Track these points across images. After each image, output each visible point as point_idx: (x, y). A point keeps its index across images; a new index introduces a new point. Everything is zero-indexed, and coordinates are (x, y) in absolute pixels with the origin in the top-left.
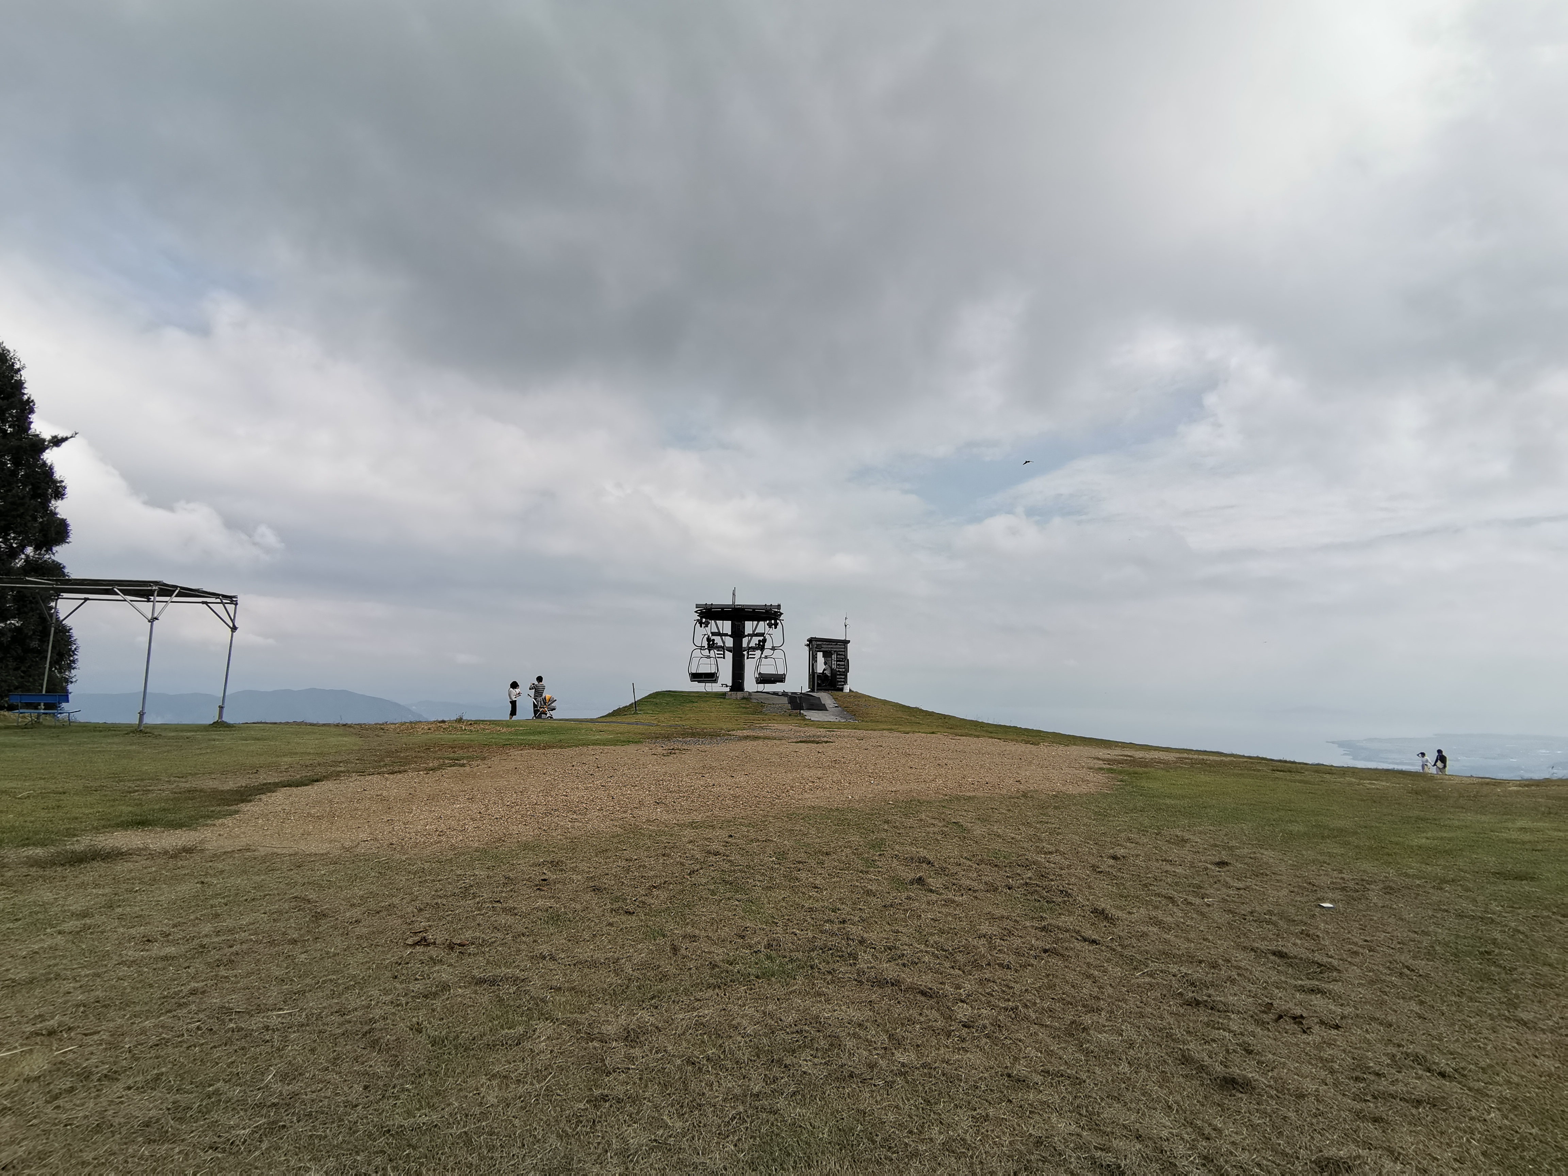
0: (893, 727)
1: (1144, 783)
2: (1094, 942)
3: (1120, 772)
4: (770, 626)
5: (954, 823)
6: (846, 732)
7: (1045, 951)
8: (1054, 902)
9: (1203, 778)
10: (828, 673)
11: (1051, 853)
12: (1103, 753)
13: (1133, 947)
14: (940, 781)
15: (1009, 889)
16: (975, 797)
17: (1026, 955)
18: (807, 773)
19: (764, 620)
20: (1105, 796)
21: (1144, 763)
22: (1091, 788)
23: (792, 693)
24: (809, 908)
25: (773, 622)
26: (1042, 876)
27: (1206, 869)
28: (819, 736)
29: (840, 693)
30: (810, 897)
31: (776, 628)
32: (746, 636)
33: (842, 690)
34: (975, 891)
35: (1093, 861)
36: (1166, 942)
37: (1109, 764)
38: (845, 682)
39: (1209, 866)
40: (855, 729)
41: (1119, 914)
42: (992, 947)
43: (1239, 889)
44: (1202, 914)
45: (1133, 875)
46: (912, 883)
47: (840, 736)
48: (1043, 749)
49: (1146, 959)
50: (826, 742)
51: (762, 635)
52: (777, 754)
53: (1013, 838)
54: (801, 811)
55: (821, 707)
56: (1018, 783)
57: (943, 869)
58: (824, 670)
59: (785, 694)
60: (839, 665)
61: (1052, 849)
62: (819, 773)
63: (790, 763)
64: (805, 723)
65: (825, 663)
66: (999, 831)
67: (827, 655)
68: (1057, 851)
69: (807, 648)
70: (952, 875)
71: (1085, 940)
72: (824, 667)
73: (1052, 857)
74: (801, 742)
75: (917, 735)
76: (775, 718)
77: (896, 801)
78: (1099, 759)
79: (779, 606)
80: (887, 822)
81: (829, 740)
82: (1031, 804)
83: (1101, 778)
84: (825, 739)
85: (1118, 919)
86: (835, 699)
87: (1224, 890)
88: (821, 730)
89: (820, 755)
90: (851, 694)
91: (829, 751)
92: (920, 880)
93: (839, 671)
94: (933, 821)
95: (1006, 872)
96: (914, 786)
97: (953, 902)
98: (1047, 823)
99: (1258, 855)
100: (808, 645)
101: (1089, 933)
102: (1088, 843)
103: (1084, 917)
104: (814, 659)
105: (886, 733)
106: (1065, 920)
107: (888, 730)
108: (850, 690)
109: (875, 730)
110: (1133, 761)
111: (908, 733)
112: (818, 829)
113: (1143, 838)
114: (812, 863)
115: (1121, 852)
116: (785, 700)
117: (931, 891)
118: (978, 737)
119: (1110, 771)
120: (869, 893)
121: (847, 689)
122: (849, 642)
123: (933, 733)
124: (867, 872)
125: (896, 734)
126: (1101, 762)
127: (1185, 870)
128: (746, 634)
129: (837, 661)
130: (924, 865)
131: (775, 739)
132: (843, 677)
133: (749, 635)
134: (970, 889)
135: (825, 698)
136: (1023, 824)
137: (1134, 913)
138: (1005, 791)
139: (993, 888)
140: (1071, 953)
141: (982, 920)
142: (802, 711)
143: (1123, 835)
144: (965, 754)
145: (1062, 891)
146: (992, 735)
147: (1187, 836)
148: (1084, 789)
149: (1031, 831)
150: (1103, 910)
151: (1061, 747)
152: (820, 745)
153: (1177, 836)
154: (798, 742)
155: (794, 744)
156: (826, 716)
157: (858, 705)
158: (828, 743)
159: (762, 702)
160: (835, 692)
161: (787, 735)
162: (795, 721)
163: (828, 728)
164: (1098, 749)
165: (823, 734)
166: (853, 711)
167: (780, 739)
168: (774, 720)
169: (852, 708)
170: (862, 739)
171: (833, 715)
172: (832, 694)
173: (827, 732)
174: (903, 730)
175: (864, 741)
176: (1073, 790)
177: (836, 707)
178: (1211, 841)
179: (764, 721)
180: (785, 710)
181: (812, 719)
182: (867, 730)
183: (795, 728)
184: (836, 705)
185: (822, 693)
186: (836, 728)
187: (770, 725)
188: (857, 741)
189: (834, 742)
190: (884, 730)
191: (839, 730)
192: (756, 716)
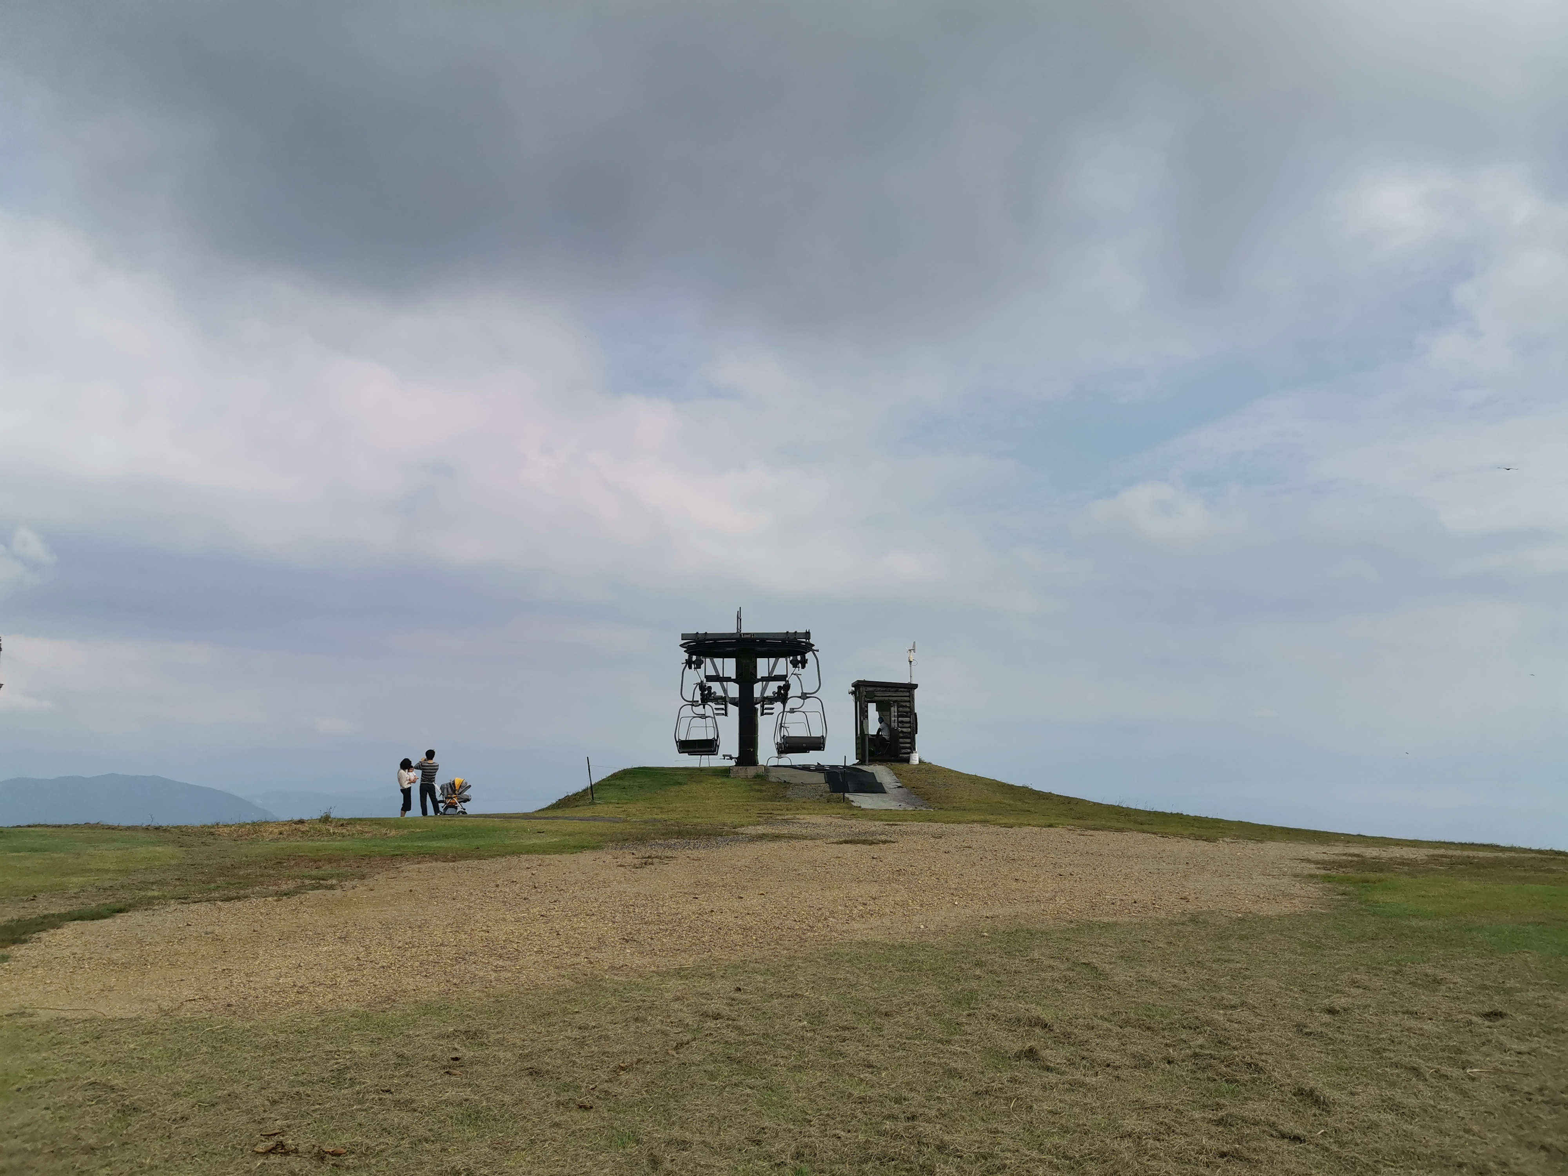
0: (989, 817)
1: (1379, 896)
2: (1297, 1139)
3: (1342, 881)
4: (795, 664)
5: (1084, 964)
6: (916, 826)
7: (1223, 1155)
8: (1237, 1081)
9: (1467, 885)
10: (885, 734)
11: (1234, 1007)
12: (1315, 851)
13: (1357, 1144)
14: (1061, 901)
15: (1169, 1062)
16: (1116, 924)
17: (1193, 1161)
18: (856, 891)
19: (785, 655)
20: (1319, 917)
21: (1378, 866)
22: (1298, 907)
23: (831, 766)
24: (859, 1098)
25: (799, 658)
26: (1220, 1042)
27: (1470, 1023)
28: (873, 833)
29: (905, 766)
30: (862, 1080)
31: (803, 667)
32: (759, 680)
33: (907, 760)
34: (1117, 1068)
35: (1298, 1016)
36: (1407, 1135)
37: (1324, 869)
38: (912, 749)
39: (1474, 1019)
40: (930, 820)
41: (1336, 1095)
42: (1142, 1151)
43: (1519, 1053)
44: (1464, 1093)
45: (1358, 1036)
46: (1018, 1056)
47: (906, 833)
48: (1224, 848)
49: (1375, 1162)
50: (885, 842)
51: (783, 678)
52: (809, 862)
53: (1175, 986)
54: (846, 950)
55: (876, 788)
56: (1183, 902)
57: (1067, 1035)
58: (879, 730)
59: (819, 768)
60: (902, 722)
61: (1235, 1000)
62: (874, 890)
63: (828, 876)
64: (851, 812)
65: (881, 720)
66: (1154, 975)
67: (883, 708)
68: (1243, 1004)
69: (852, 697)
70: (1083, 1043)
71: (1283, 1136)
72: (878, 725)
73: (1236, 1014)
74: (846, 842)
75: (1026, 829)
76: (807, 806)
77: (995, 931)
78: (1309, 861)
79: (807, 634)
80: (979, 964)
81: (889, 839)
82: (1203, 933)
83: (1313, 890)
84: (883, 838)
85: (1334, 1104)
86: (898, 775)
87: (1497, 1055)
88: (877, 823)
89: (875, 862)
90: (922, 767)
91: (889, 855)
92: (1031, 1054)
93: (902, 732)
94: (1051, 962)
95: (1164, 1037)
96: (1021, 908)
97: (1083, 1085)
98: (1228, 961)
99: (1550, 1001)
100: (853, 693)
101: (1291, 1126)
102: (1291, 990)
103: (1283, 1101)
104: (862, 715)
105: (977, 827)
106: (1257, 1108)
107: (981, 822)
108: (920, 761)
109: (960, 823)
110: (1363, 864)
111: (1011, 827)
112: (872, 976)
113: (1375, 979)
114: (864, 1028)
115: (1340, 1002)
116: (820, 778)
117: (1048, 1069)
118: (1121, 830)
119: (1328, 879)
120: (952, 1073)
121: (915, 759)
122: (916, 686)
123: (1050, 826)
124: (949, 1042)
125: (992, 829)
126: (1313, 866)
127: (1437, 1026)
128: (759, 677)
129: (899, 716)
130: (1037, 1030)
131: (806, 838)
132: (908, 740)
133: (763, 679)
134: (1108, 1065)
135: (882, 773)
136: (1192, 963)
137: (1358, 1094)
138: (1163, 913)
139: (1143, 1063)
140: (1262, 1157)
141: (1126, 1111)
142: (847, 795)
143: (1345, 976)
144: (1100, 858)
145: (1250, 1065)
146: (1145, 827)
147: (1441, 974)
148: (1285, 907)
149: (1204, 975)
150: (1312, 1091)
151: (1251, 845)
152: (876, 847)
153: (1426, 975)
154: (841, 843)
155: (834, 846)
156: (884, 802)
157: (932, 784)
158: (887, 844)
159: (785, 782)
160: (897, 764)
161: (824, 832)
162: (836, 811)
163: (886, 820)
164: (1311, 847)
165: (880, 829)
166: (925, 794)
167: (813, 839)
168: (804, 808)
169: (923, 790)
170: (941, 837)
171: (894, 800)
172: (892, 767)
173: (887, 827)
174: (1003, 821)
175: (943, 840)
176: (1269, 910)
177: (900, 787)
178: (1479, 981)
179: (787, 810)
180: (820, 793)
181: (863, 807)
182: (948, 822)
183: (836, 820)
184: (899, 785)
185: (878, 766)
186: (899, 821)
187: (797, 816)
188: (932, 840)
189: (897, 842)
190: (974, 821)
191: (904, 824)
192: (778, 803)
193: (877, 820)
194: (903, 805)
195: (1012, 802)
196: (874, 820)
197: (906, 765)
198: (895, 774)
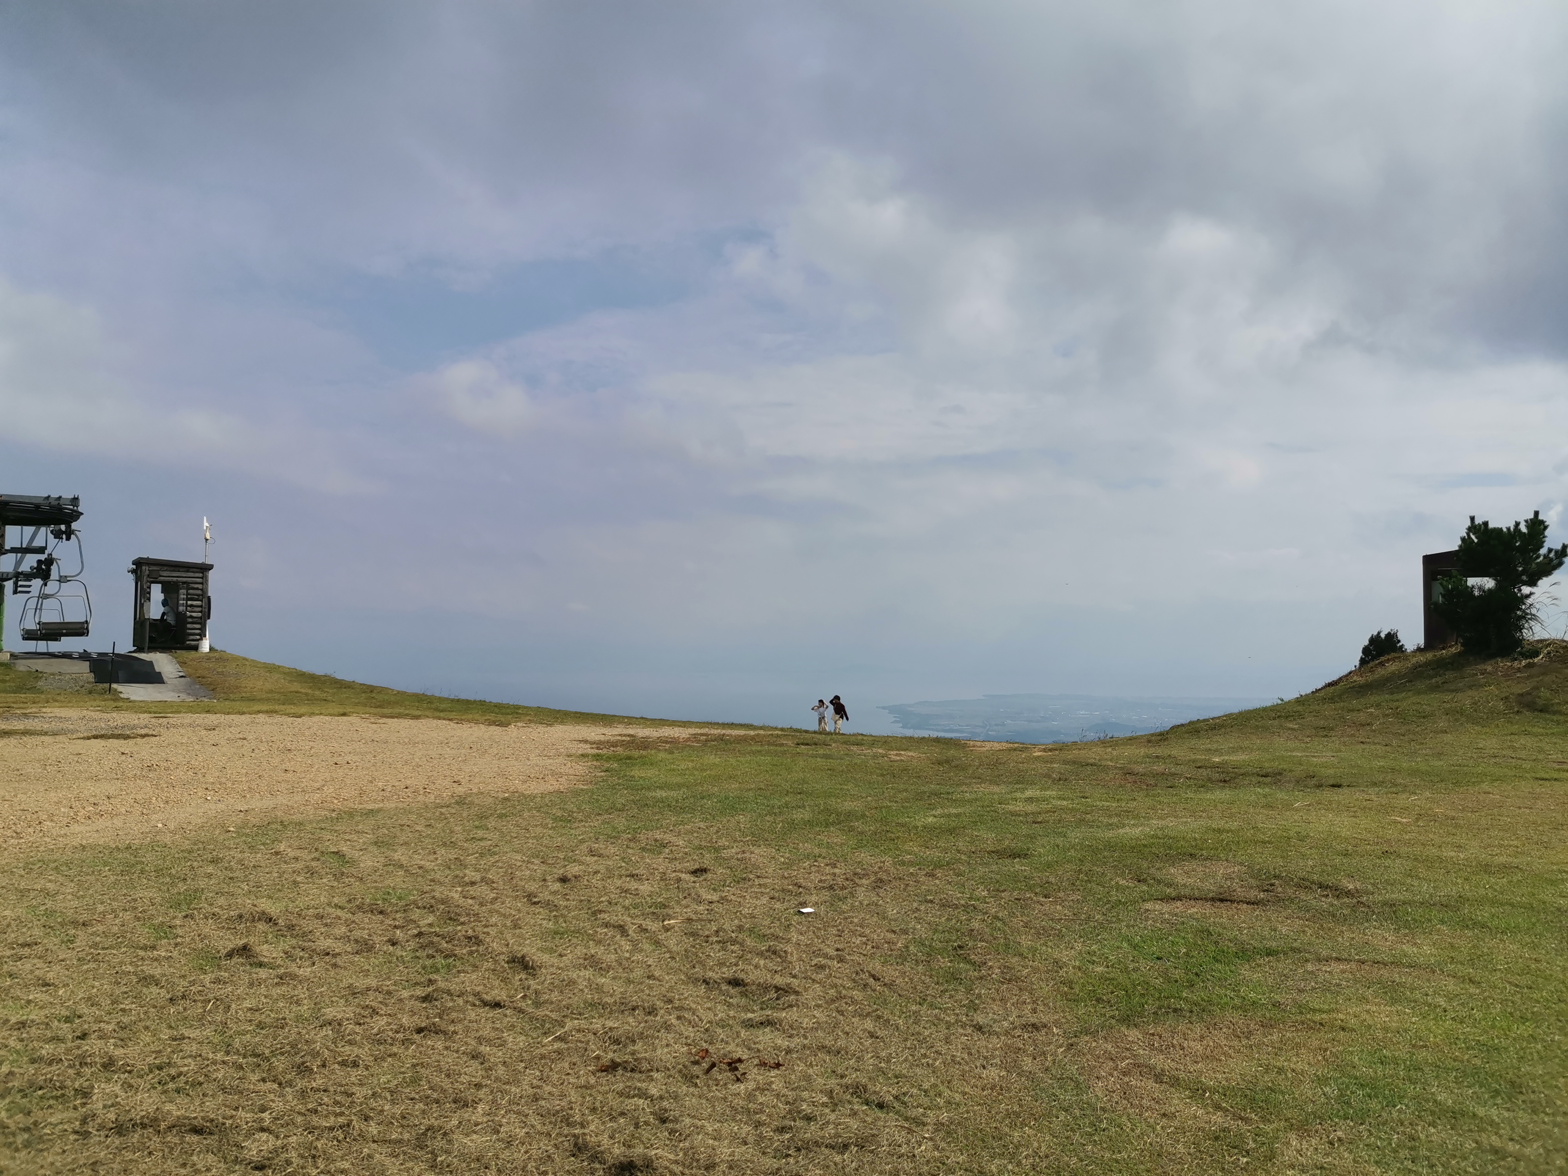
0: (277, 707)
1: (636, 772)
2: (497, 1005)
3: (608, 759)
4: (58, 535)
5: (333, 852)
6: (188, 718)
7: (419, 1031)
8: (455, 955)
9: (712, 759)
10: (170, 619)
11: (473, 883)
12: (595, 733)
13: (552, 1003)
14: (329, 790)
15: (393, 944)
16: (380, 810)
17: (390, 1041)
18: (90, 789)
19: (47, 523)
20: (576, 793)
21: (644, 744)
22: (563, 784)
23: (100, 654)
25: (63, 527)
26: (450, 919)
27: (679, 880)
28: (134, 727)
29: (192, 654)
31: (68, 539)
32: (7, 552)
33: (196, 648)
34: (335, 956)
35: (532, 887)
36: (599, 989)
37: (598, 748)
38: (202, 635)
39: (683, 876)
40: (208, 712)
41: (545, 957)
42: (340, 1038)
43: (711, 902)
44: (657, 943)
45: (581, 901)
46: (230, 955)
47: (174, 726)
48: (515, 732)
49: (564, 1016)
50: (143, 736)
51: (41, 550)
52: (39, 761)
53: (420, 868)
54: (57, 856)
55: (152, 677)
56: (455, 785)
57: (291, 927)
58: (164, 614)
59: (85, 656)
60: (191, 606)
61: (477, 877)
62: (111, 788)
63: (59, 775)
64: (115, 704)
65: (165, 603)
66: (403, 858)
67: (170, 589)
68: (483, 879)
69: (131, 577)
70: (304, 935)
71: (485, 1004)
72: (162, 609)
73: (472, 891)
74: (96, 737)
75: (316, 719)
76: (61, 698)
77: (245, 824)
78: (586, 742)
79: (75, 501)
80: (214, 861)
81: (154, 733)
82: (465, 814)
83: (581, 768)
84: (143, 732)
85: (540, 968)
86: (182, 664)
87: (694, 906)
88: (142, 716)
89: (124, 757)
90: (212, 655)
91: (143, 749)
92: (244, 950)
93: (191, 617)
94: (298, 853)
95: (394, 919)
96: (282, 800)
97: (294, 977)
98: (481, 840)
99: (747, 855)
100: (133, 571)
101: (498, 993)
102: (533, 863)
103: (494, 970)
104: (142, 596)
105: (262, 718)
106: (470, 981)
107: (267, 712)
108: (211, 649)
109: (243, 713)
110: (633, 743)
111: (300, 717)
112: (80, 884)
113: (610, 847)
114: (52, 942)
115: (574, 869)
116: (85, 666)
117: (261, 965)
118: (417, 717)
119: (597, 757)
120: (147, 980)
121: (205, 646)
122: (210, 567)
123: (344, 714)
124: (154, 948)
125: (278, 719)
126: (588, 746)
127: (652, 886)
128: (7, 547)
129: (188, 599)
130: (261, 926)
131: (46, 734)
132: (198, 626)
133: (14, 550)
134: (328, 954)
135: (162, 662)
136: (444, 844)
137: (566, 955)
138: (433, 797)
139: (365, 947)
140: (459, 1027)
141: (334, 999)
142: (114, 686)
143: (584, 847)
144: (384, 746)
145: (470, 938)
146: (442, 715)
147: (668, 837)
148: (552, 785)
149: (453, 854)
150: (523, 957)
151: (541, 729)
152: (131, 742)
153: (656, 840)
154: (89, 738)
155: (79, 741)
156: (160, 692)
157: (222, 673)
158: (146, 738)
159: (37, 671)
160: (183, 652)
161: (71, 727)
162: (98, 703)
163: (155, 713)
164: (593, 728)
165: (143, 722)
166: (210, 684)
167: (55, 734)
168: (56, 701)
169: (209, 679)
170: (214, 729)
171: (173, 691)
172: (175, 655)
173: (153, 720)
174: (293, 711)
175: (216, 732)
176: (534, 788)
177: (182, 677)
178: (696, 842)
179: (34, 703)
180: (81, 683)
181: (133, 698)
182: (229, 713)
183: (93, 714)
184: (181, 674)
185: (158, 653)
186: (171, 713)
187: (44, 710)
188: (204, 732)
189: (160, 735)
190: (259, 712)
191: (176, 716)
192: (23, 696)
193: (145, 712)
194: (183, 696)
195: (310, 691)
196: (140, 713)
197: (193, 652)
198: (179, 663)
